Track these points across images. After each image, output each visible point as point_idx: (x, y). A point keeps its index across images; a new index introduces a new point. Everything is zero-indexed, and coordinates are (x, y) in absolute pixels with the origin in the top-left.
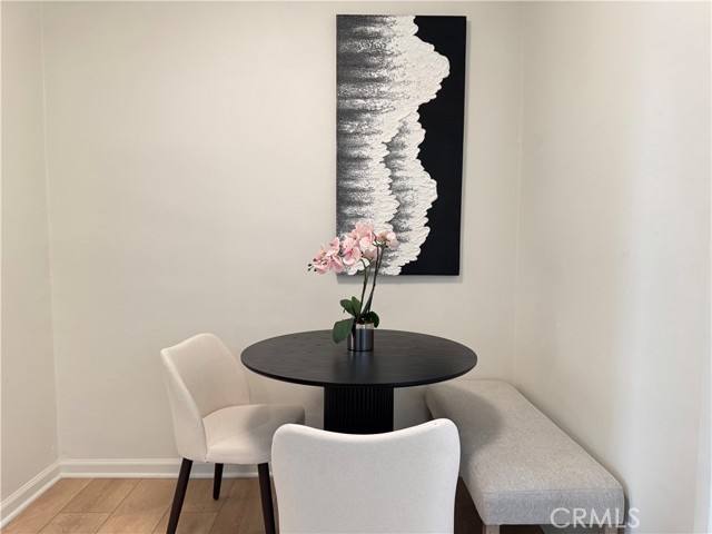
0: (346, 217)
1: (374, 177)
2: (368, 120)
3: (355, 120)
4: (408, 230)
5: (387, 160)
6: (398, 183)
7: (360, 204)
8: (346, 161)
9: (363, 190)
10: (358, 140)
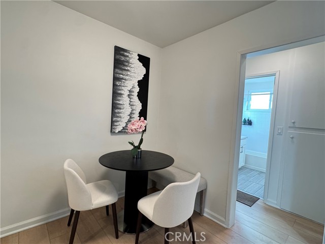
0: (115, 113)
1: (124, 100)
2: (124, 82)
3: (120, 81)
4: (134, 118)
5: (129, 95)
6: (132, 103)
7: (120, 109)
8: (116, 94)
9: (121, 104)
10: (120, 88)
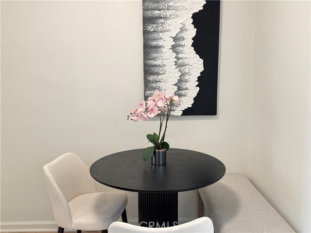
0: (149, 82)
1: (166, 58)
2: (162, 23)
3: (154, 23)
4: (186, 89)
5: (173, 48)
6: (180, 61)
7: (158, 74)
8: (149, 48)
9: (160, 66)
10: (156, 35)
